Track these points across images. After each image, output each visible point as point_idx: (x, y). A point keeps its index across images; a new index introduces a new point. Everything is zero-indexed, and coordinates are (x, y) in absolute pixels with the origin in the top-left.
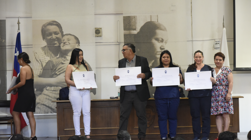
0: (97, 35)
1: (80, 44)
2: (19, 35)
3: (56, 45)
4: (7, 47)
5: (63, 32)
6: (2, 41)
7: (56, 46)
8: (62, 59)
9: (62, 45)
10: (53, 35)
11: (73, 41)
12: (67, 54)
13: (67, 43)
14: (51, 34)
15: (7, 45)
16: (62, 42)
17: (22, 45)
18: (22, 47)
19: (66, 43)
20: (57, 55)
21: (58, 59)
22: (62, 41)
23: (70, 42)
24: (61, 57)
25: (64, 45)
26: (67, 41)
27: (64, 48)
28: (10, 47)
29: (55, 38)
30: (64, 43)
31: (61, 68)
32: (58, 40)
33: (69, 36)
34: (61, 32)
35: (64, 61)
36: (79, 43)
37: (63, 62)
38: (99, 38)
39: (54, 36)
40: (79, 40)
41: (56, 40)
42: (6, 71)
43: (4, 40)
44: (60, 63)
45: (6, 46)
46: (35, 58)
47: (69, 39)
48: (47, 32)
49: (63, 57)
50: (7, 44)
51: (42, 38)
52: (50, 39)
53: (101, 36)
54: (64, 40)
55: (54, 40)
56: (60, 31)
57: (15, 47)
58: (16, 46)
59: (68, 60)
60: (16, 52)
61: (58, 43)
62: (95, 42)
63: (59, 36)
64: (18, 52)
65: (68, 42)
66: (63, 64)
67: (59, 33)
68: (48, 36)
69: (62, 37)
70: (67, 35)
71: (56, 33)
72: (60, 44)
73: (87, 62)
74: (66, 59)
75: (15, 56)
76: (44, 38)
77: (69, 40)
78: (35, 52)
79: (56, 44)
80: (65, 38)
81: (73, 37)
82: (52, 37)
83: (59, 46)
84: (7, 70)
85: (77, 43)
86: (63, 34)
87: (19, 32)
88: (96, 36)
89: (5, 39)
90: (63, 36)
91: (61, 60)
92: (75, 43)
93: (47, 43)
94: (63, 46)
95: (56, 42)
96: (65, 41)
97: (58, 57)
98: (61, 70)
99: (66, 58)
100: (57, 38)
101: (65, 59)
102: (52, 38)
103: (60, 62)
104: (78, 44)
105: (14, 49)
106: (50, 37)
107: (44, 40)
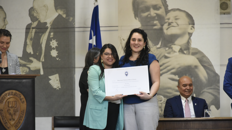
0: (223, 11)
1: (195, 26)
2: (96, 10)
3: (155, 27)
4: (76, 30)
5: (167, 6)
6: (69, 19)
7: (155, 29)
8: (166, 50)
9: (165, 26)
10: (152, 10)
11: (183, 20)
12: (174, 43)
13: (174, 24)
14: (147, 9)
15: (76, 27)
16: (166, 23)
17: (100, 26)
18: (101, 29)
19: (172, 24)
20: (158, 44)
21: (159, 49)
22: (166, 21)
23: (179, 22)
24: (164, 47)
25: (169, 28)
26: (174, 21)
27: (169, 31)
28: (82, 29)
29: (155, 15)
30: (169, 24)
31: (164, 64)
32: (160, 18)
33: (177, 13)
34: (164, 6)
35: (169, 53)
36: (194, 24)
37: (167, 55)
38: (226, 16)
39: (153, 13)
40: (194, 19)
41: (156, 18)
42: (75, 68)
43: (71, 18)
44: (163, 57)
45: (74, 28)
46: (121, 47)
47: (177, 17)
48: (141, 6)
49: (167, 47)
50: (77, 25)
51: (133, 15)
52: (147, 16)
53: (229, 13)
54: (169, 19)
55: (153, 18)
56: (162, 3)
57: (89, 29)
58: (92, 28)
59: (175, 52)
60: (91, 38)
61: (159, 24)
62: (219, 23)
63: (161, 12)
64: (94, 38)
65: (176, 23)
66: (166, 57)
67: (160, 8)
68: (143, 12)
69: (166, 14)
70: (174, 11)
71: (156, 7)
72: (162, 25)
73: (207, 56)
74: (172, 50)
75: (90, 44)
76: (136, 15)
77: (176, 19)
78: (121, 38)
79: (155, 25)
80: (171, 15)
81: (183, 15)
82: (149, 14)
83: (161, 29)
84: (76, 66)
85: (189, 24)
86: (168, 9)
87: (96, 4)
88: (221, 13)
89: (74, 16)
90: (167, 11)
91: (164, 51)
92: (187, 23)
93: (141, 23)
94: (167, 29)
95: (155, 22)
96: (170, 21)
97: (159, 46)
98: (164, 69)
99: (172, 48)
100: (158, 15)
101: (170, 50)
102: (149, 16)
103: (162, 55)
104: (191, 26)
105: (89, 33)
106: (146, 14)
107: (136, 19)
